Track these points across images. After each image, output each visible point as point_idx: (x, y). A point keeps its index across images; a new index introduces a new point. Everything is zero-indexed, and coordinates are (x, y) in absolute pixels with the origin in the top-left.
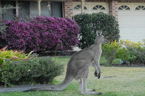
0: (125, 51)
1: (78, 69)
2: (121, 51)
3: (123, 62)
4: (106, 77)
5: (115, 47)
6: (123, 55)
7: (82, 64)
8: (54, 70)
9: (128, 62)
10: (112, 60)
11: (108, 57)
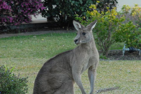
0: (131, 29)
1: (52, 90)
2: (124, 30)
3: (128, 49)
4: (102, 91)
5: (113, 21)
6: (129, 36)
7: (58, 81)
8: (10, 89)
9: (139, 50)
10: (108, 47)
11: (101, 40)
